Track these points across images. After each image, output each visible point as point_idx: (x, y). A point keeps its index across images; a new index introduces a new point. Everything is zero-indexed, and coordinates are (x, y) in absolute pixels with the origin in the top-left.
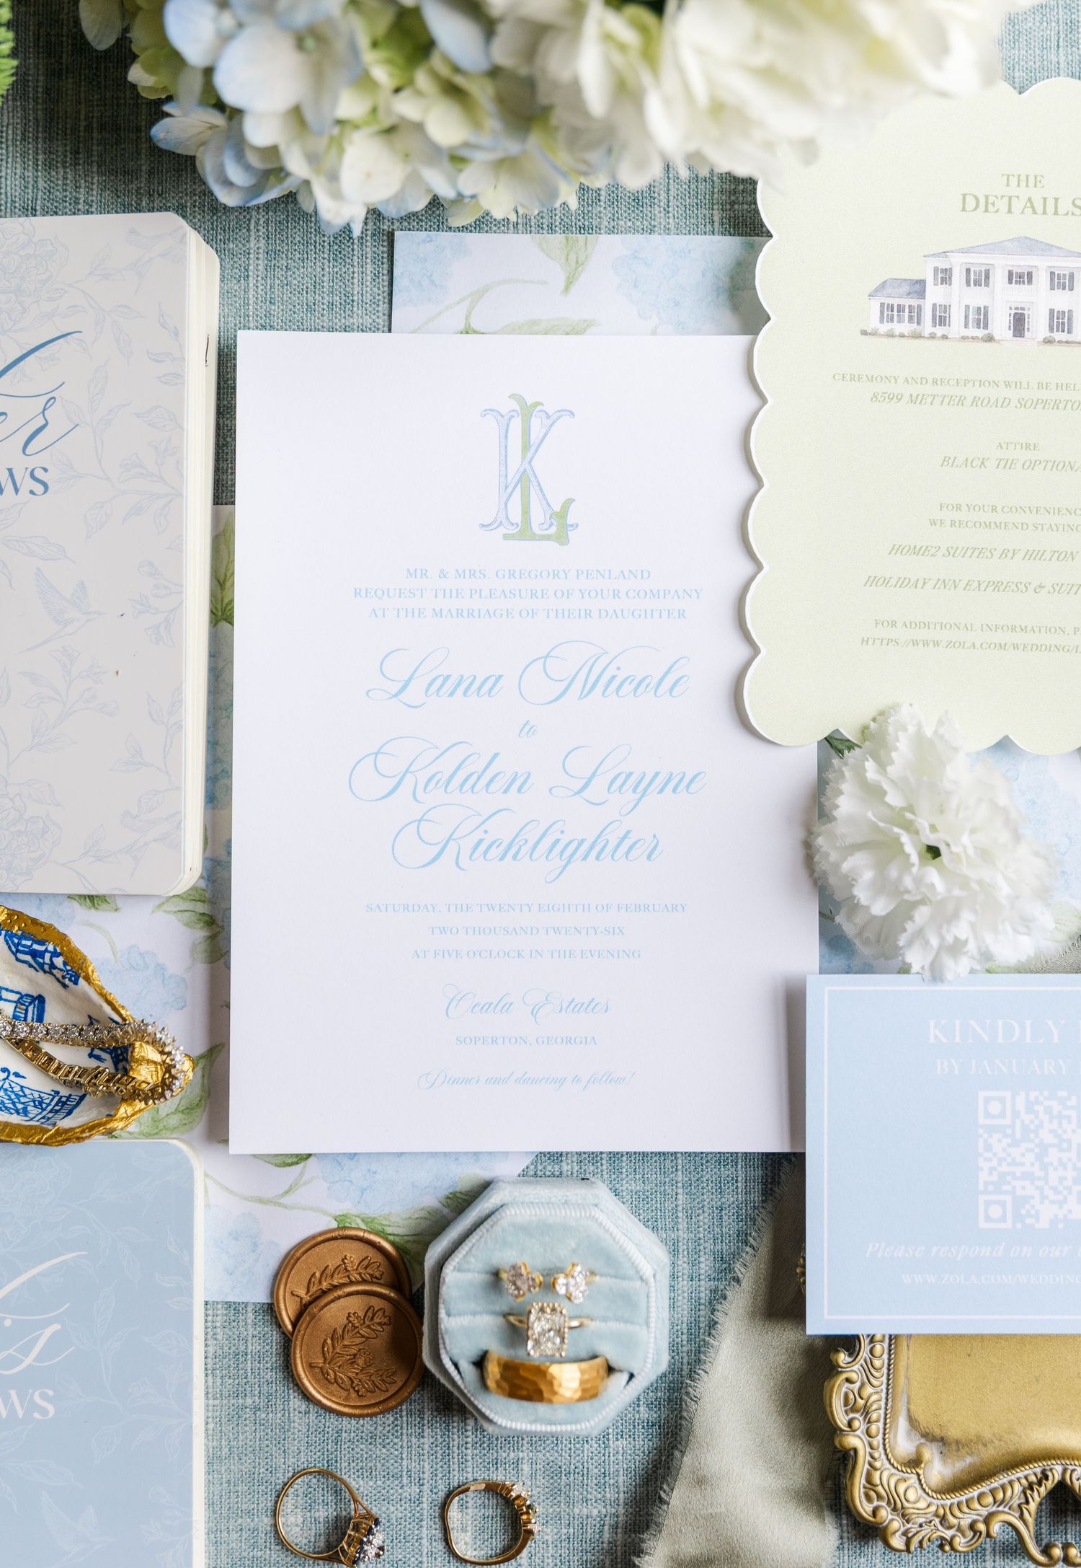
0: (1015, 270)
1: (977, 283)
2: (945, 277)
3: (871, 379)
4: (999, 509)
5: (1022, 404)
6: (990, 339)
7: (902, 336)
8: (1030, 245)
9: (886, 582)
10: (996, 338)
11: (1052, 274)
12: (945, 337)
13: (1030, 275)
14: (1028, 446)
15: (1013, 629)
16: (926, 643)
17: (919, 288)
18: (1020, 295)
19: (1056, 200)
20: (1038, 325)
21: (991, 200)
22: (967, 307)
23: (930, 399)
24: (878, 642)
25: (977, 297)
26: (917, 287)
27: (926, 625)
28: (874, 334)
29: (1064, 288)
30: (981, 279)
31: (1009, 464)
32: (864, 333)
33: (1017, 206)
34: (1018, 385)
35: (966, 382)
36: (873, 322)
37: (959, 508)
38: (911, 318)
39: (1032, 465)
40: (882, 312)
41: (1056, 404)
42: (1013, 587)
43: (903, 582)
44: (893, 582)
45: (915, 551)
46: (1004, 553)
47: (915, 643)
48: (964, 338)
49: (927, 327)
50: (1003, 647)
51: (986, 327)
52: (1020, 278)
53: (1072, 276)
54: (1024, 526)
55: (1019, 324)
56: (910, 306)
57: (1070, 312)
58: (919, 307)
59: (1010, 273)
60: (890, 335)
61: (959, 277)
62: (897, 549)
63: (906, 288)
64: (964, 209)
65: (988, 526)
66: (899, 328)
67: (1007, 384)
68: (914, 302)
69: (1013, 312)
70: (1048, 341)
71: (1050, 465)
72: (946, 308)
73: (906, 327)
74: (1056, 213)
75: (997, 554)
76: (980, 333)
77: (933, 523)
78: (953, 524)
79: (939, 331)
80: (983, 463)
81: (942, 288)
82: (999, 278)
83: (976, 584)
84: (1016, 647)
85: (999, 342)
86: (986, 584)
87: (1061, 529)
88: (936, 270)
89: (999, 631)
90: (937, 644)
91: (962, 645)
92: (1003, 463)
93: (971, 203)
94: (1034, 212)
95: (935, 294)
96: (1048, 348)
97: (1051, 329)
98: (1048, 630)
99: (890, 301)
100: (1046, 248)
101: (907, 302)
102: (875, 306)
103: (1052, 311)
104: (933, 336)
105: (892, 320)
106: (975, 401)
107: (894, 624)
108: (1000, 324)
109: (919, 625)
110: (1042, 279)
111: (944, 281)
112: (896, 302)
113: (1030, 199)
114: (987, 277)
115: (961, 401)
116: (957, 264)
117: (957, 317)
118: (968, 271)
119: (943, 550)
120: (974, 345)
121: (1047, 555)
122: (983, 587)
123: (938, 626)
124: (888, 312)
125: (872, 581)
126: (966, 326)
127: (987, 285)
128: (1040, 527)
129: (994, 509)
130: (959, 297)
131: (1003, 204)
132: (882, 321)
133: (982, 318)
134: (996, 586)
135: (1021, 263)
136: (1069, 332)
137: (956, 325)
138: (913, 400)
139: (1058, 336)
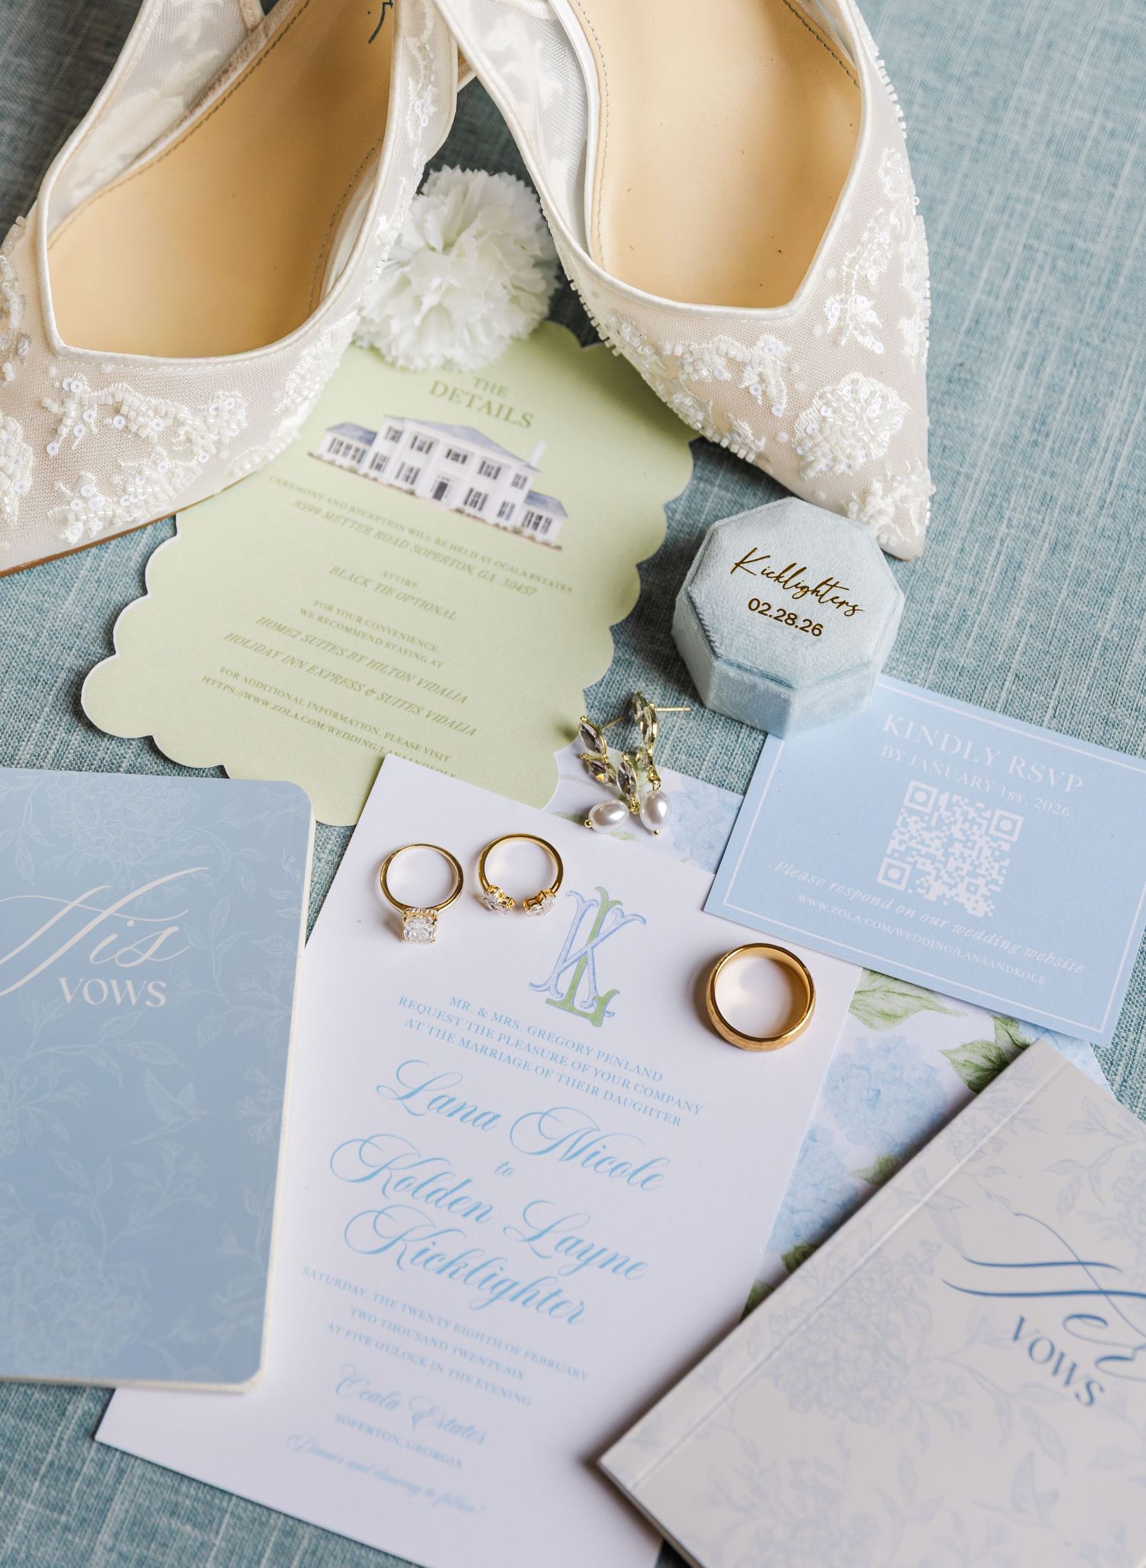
0: (455, 450)
1: (420, 449)
2: (396, 436)
3: (300, 490)
4: (363, 621)
5: (417, 550)
6: (412, 493)
7: (341, 467)
8: (474, 435)
9: (245, 643)
10: (418, 492)
11: (484, 463)
12: (375, 480)
13: (465, 458)
14: (408, 583)
15: (335, 715)
16: (257, 700)
17: (370, 437)
18: (448, 469)
19: (511, 410)
20: (456, 497)
21: (458, 392)
22: (403, 465)
23: (343, 520)
24: (216, 684)
25: (415, 459)
26: (370, 436)
27: (264, 686)
28: (319, 458)
29: (489, 475)
30: (426, 447)
31: (388, 591)
32: (311, 455)
33: (477, 404)
34: (420, 535)
35: (378, 518)
36: (322, 449)
37: (330, 609)
38: (354, 457)
39: (406, 598)
40: (332, 444)
41: (445, 560)
42: (350, 684)
43: (258, 648)
44: (250, 644)
45: (280, 628)
46: (354, 655)
47: (248, 696)
48: (391, 486)
49: (365, 467)
50: (321, 726)
51: (413, 482)
52: (455, 456)
53: (499, 470)
54: (379, 641)
55: (441, 490)
56: (357, 450)
57: (486, 496)
58: (364, 452)
59: (450, 452)
60: (332, 463)
61: (406, 439)
62: (265, 622)
63: (359, 433)
64: (433, 392)
65: (348, 630)
66: (340, 460)
67: (412, 532)
68: (361, 446)
69: (440, 480)
70: (459, 511)
71: (420, 603)
72: (385, 459)
73: (347, 462)
74: (507, 419)
75: (346, 654)
76: (406, 486)
77: (304, 613)
78: (320, 619)
79: (373, 473)
80: (365, 582)
81: (389, 443)
82: (439, 452)
83: (319, 671)
84: (332, 730)
85: (418, 497)
86: (327, 673)
87: (408, 653)
88: (390, 429)
89: (323, 713)
90: (266, 703)
91: (287, 712)
92: (382, 588)
93: (440, 389)
94: (489, 412)
95: (381, 446)
96: (458, 516)
97: (466, 503)
98: (364, 726)
99: (340, 438)
100: (487, 443)
101: (356, 444)
102: (329, 438)
103: (471, 491)
104: (366, 476)
105: (337, 452)
106: (379, 535)
107: (236, 676)
108: (425, 486)
109: (257, 684)
110: (474, 464)
111: (393, 438)
112: (347, 441)
113: (489, 404)
114: (430, 447)
115: (369, 530)
116: (409, 430)
117: (391, 468)
118: (416, 438)
119: (303, 636)
120: (396, 493)
121: (388, 670)
122: (323, 675)
123: (273, 691)
124: (336, 446)
125: (233, 638)
126: (397, 476)
127: (427, 452)
128: (391, 647)
129: (359, 620)
130: (401, 455)
131: (466, 399)
132: (330, 450)
133: (412, 476)
134: (336, 678)
135: (461, 446)
136: (480, 509)
137: (389, 474)
138: (328, 516)
139: (469, 509)
